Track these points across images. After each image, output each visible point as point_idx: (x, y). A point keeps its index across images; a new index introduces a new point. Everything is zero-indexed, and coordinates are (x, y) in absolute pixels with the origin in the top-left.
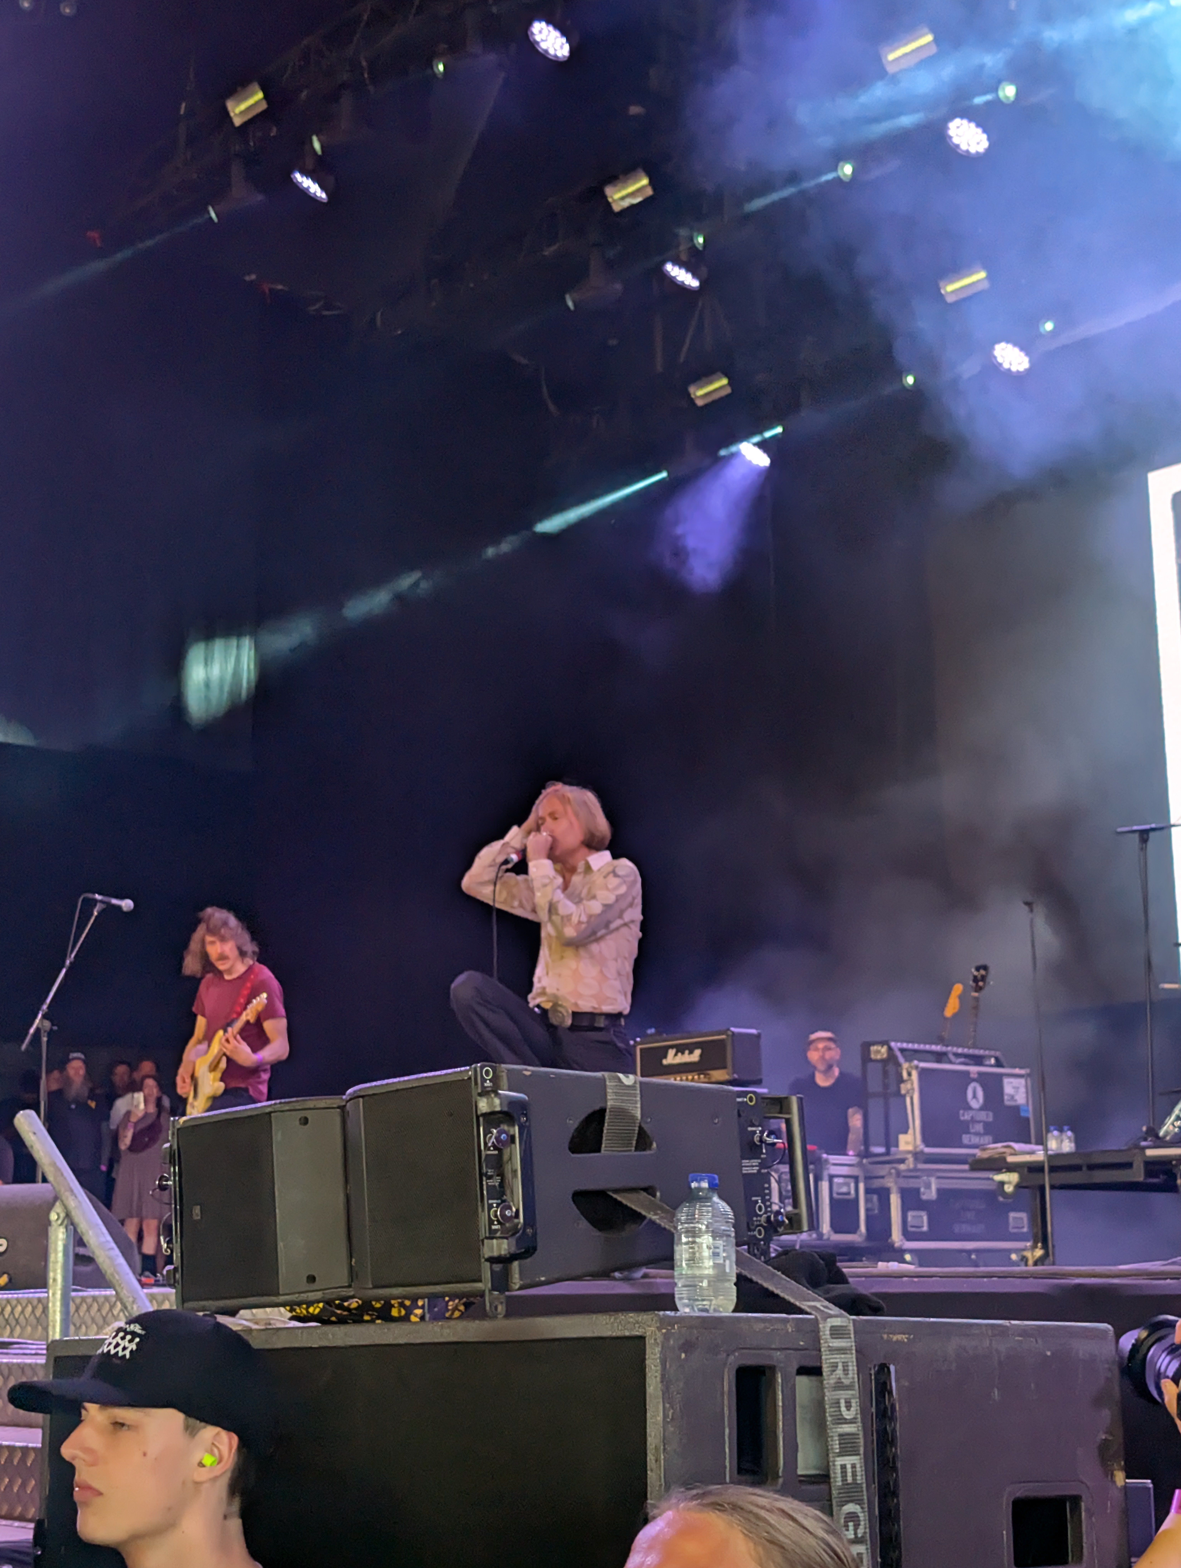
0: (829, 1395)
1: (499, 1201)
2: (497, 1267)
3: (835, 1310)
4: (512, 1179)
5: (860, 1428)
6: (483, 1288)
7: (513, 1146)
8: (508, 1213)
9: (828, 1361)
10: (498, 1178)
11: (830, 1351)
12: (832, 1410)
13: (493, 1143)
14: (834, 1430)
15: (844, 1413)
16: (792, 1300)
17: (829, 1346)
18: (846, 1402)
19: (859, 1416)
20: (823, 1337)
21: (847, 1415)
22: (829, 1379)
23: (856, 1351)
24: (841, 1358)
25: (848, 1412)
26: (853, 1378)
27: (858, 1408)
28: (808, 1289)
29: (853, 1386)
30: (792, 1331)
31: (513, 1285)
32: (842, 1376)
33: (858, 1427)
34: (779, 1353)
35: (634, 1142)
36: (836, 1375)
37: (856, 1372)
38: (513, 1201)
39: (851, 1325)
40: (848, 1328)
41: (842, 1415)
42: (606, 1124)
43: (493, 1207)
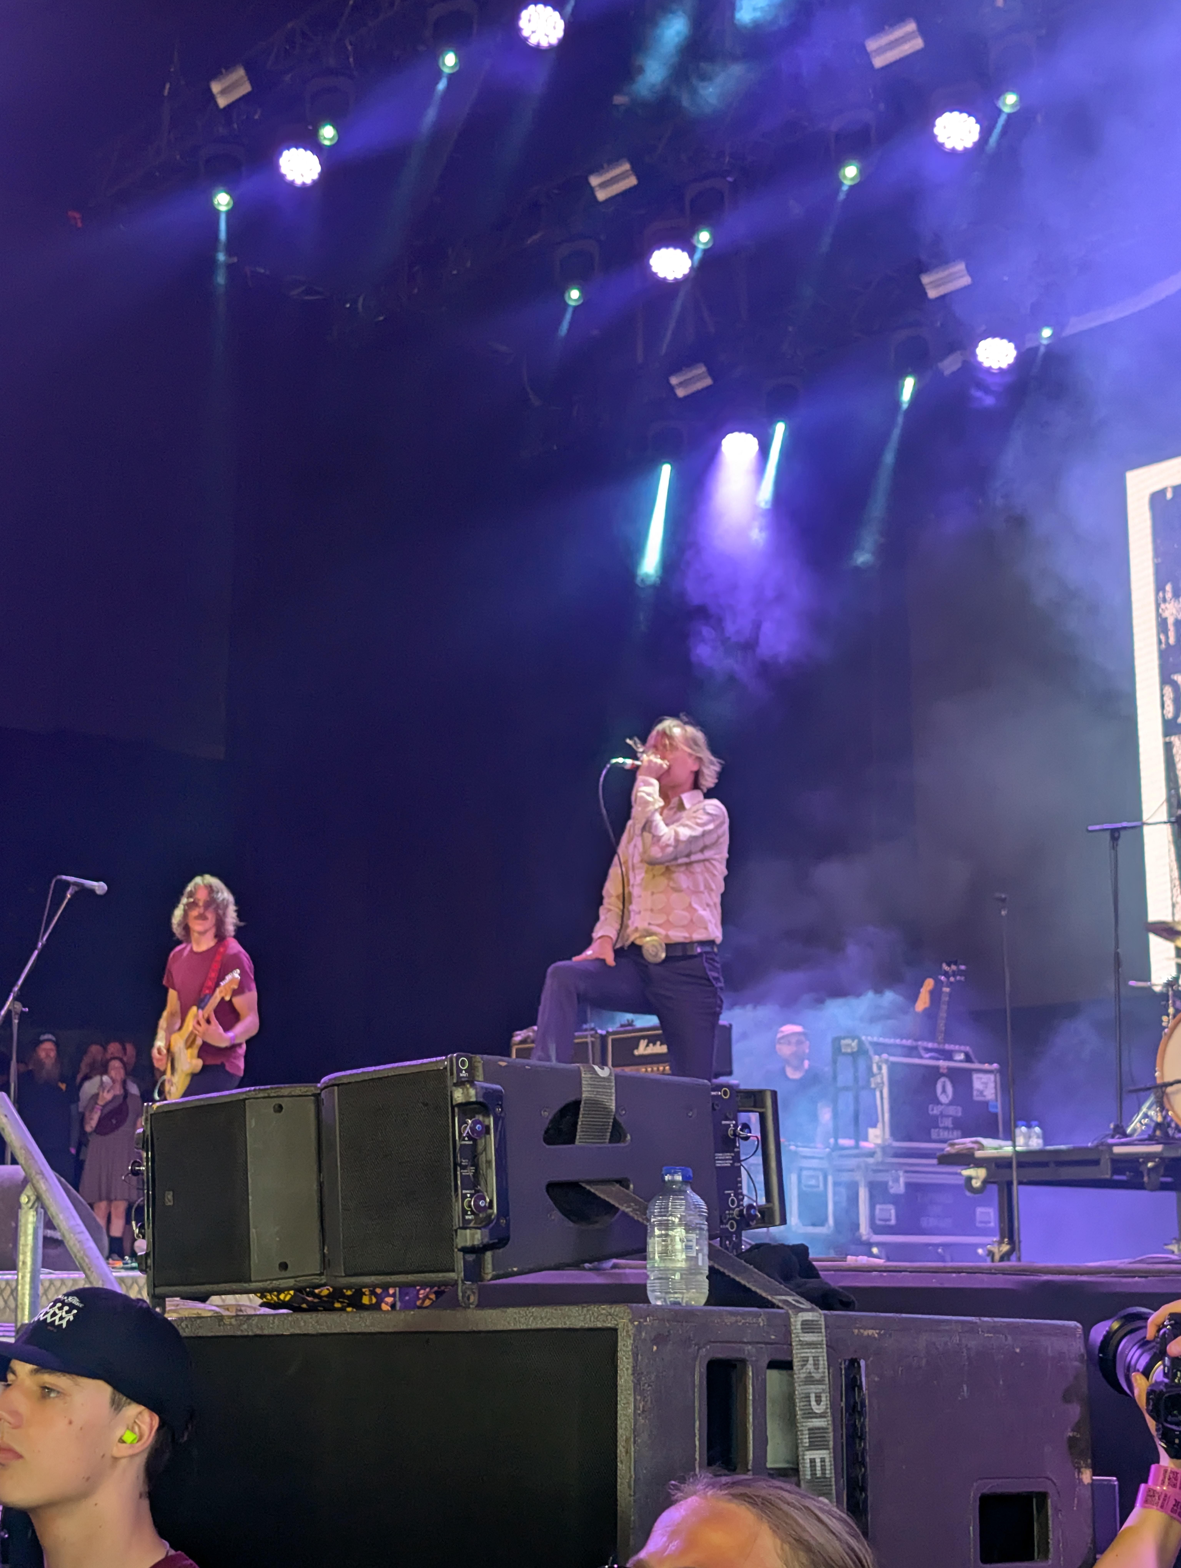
0: (799, 1390)
1: (473, 1192)
2: (471, 1257)
3: (806, 1305)
4: (487, 1169)
5: (830, 1422)
6: (456, 1278)
7: (488, 1136)
8: (481, 1203)
9: (799, 1355)
10: (472, 1168)
11: (801, 1345)
12: (802, 1404)
13: (468, 1133)
14: (804, 1424)
15: (813, 1408)
16: (764, 1294)
17: (800, 1341)
18: (816, 1397)
19: (829, 1410)
20: (794, 1331)
21: (817, 1409)
22: (799, 1373)
23: (827, 1346)
24: (811, 1352)
25: (818, 1407)
26: (824, 1372)
27: (828, 1402)
28: (781, 1283)
29: (824, 1380)
30: (764, 1325)
31: (486, 1276)
32: (812, 1370)
33: (828, 1421)
34: (750, 1347)
35: (609, 1134)
36: (807, 1369)
37: (826, 1366)
38: (487, 1192)
39: (823, 1319)
40: (820, 1322)
41: (812, 1409)
42: (581, 1116)
43: (467, 1197)
